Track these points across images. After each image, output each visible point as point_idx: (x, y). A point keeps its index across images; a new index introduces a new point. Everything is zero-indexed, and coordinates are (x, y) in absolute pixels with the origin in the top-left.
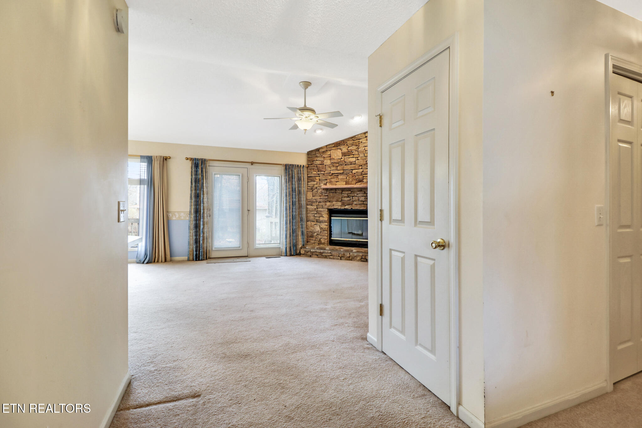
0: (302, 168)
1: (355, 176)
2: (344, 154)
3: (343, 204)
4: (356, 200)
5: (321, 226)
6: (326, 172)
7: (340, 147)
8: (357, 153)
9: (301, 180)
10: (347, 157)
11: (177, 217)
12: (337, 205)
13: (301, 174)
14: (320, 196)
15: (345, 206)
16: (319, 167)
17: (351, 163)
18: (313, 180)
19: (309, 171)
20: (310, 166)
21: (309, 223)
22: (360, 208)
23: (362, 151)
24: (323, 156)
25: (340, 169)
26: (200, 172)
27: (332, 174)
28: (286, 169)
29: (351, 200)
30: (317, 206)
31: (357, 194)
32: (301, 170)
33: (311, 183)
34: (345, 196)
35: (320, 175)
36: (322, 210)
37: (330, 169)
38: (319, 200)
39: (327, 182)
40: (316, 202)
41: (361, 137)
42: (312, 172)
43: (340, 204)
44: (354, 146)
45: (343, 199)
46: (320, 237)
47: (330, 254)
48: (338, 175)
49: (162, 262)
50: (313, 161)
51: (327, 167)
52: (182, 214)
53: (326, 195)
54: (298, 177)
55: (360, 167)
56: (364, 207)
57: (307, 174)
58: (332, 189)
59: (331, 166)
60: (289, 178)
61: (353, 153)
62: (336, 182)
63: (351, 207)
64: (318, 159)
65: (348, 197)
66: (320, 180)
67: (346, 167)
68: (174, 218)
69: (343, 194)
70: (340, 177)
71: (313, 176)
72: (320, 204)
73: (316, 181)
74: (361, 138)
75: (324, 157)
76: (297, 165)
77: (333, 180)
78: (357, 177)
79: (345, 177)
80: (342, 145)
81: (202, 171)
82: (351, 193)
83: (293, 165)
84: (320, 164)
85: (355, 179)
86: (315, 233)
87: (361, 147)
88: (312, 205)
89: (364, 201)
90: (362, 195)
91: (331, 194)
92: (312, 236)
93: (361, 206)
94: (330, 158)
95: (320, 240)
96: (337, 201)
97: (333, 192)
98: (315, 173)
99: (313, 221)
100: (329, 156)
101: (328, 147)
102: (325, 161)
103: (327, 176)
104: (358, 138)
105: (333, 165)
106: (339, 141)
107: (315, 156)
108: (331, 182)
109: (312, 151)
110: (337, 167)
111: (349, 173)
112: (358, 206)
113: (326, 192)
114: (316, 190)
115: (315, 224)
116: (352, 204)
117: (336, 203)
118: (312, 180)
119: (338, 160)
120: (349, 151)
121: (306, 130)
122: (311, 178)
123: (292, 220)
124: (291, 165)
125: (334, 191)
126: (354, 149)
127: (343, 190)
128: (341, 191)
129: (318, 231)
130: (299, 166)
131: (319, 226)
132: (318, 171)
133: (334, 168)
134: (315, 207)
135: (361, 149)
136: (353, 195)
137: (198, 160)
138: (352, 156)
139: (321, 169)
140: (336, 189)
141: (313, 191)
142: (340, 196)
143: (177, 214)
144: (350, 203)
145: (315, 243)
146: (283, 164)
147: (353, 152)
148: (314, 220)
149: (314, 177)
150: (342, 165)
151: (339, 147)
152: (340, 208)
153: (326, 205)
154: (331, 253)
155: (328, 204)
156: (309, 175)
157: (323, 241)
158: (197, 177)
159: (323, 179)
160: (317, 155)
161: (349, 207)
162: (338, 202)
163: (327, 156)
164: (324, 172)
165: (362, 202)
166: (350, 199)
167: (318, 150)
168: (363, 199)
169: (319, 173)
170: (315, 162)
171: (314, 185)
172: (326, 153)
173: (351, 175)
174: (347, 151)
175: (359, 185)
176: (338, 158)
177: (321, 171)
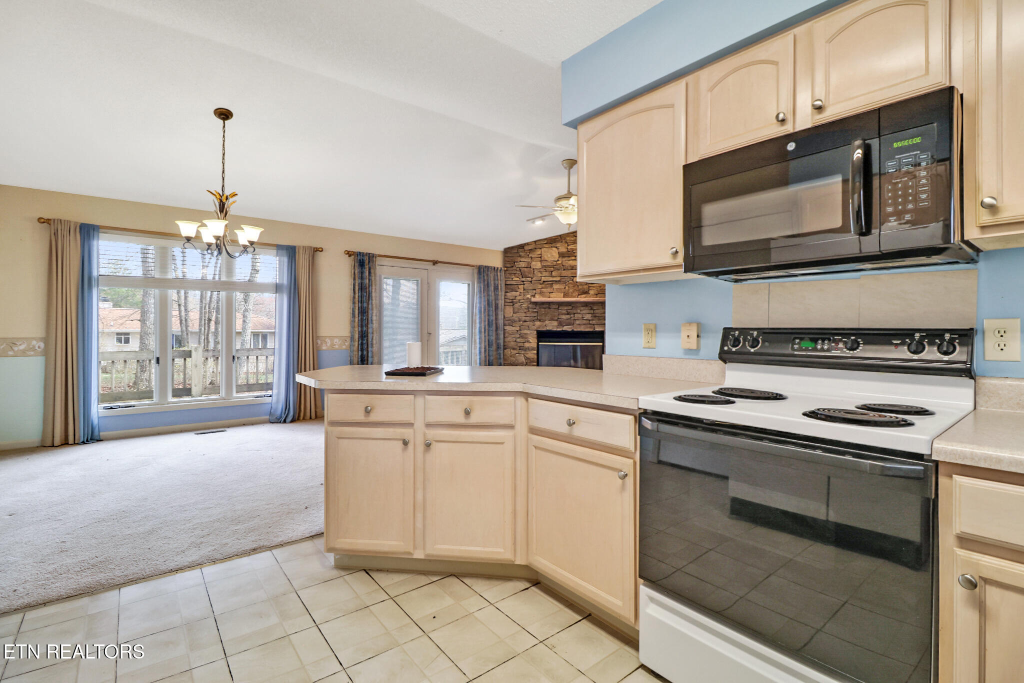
0: (499, 271)
1: (578, 286)
2: (562, 255)
3: (561, 324)
4: (579, 318)
5: (527, 356)
6: (534, 279)
7: (556, 244)
9: (498, 289)
10: (566, 258)
11: (329, 345)
12: (552, 326)
13: (498, 280)
14: (525, 313)
15: (563, 326)
16: (525, 272)
18: (515, 290)
19: (508, 276)
20: (509, 269)
21: (508, 352)
22: (585, 329)
24: (530, 255)
25: (556, 276)
26: (367, 273)
27: (544, 281)
28: (479, 273)
29: (572, 319)
30: (520, 326)
31: (581, 310)
32: (497, 275)
33: (511, 295)
34: (563, 313)
35: (525, 283)
36: (528, 332)
37: (541, 275)
38: (524, 318)
39: (535, 293)
40: (519, 321)
42: (512, 278)
43: (555, 323)
45: (560, 317)
48: (552, 284)
49: (311, 418)
50: (514, 262)
51: (536, 271)
52: (336, 340)
53: (535, 310)
54: (495, 284)
56: (590, 328)
57: (506, 281)
58: (543, 303)
59: (541, 270)
60: (484, 285)
62: (550, 293)
63: (572, 327)
64: (522, 259)
65: (568, 314)
66: (524, 290)
67: (565, 273)
68: (324, 348)
69: (560, 311)
70: (556, 286)
71: (515, 283)
72: (525, 324)
73: (519, 290)
75: (531, 258)
76: (493, 268)
77: (544, 290)
78: (580, 287)
79: (563, 287)
80: (558, 242)
81: (370, 273)
82: (571, 309)
83: (488, 267)
84: (526, 266)
85: (577, 289)
88: (512, 326)
89: (590, 320)
90: (588, 311)
91: (543, 310)
93: (586, 326)
94: (540, 259)
96: (552, 319)
97: (545, 306)
98: (518, 279)
99: (514, 349)
100: (540, 256)
101: (537, 243)
102: (533, 263)
103: (536, 285)
105: (545, 269)
106: (554, 237)
107: (517, 255)
108: (541, 293)
109: (513, 248)
110: (552, 272)
111: (568, 281)
112: (582, 327)
113: (535, 307)
114: (519, 304)
115: (517, 352)
116: (574, 324)
117: (550, 323)
118: (512, 290)
119: (552, 263)
120: (569, 250)
121: (569, 224)
122: (512, 287)
123: (489, 347)
124: (486, 266)
125: (547, 306)
127: (560, 304)
128: (557, 306)
129: (522, 363)
130: (496, 268)
131: (524, 355)
132: (522, 277)
133: (547, 274)
134: (518, 328)
136: (575, 311)
137: (363, 255)
138: (573, 258)
139: (527, 274)
140: (549, 303)
141: (513, 305)
142: (556, 314)
143: (329, 341)
144: (571, 323)
146: (476, 266)
147: (574, 253)
148: (516, 347)
149: (516, 286)
150: (559, 270)
151: (554, 245)
152: (555, 330)
153: (534, 325)
155: (538, 323)
156: (508, 283)
158: (363, 281)
159: (530, 288)
160: (521, 254)
161: (570, 328)
162: (553, 322)
163: (536, 256)
164: (532, 278)
166: (571, 317)
167: (522, 246)
168: (589, 317)
169: (524, 279)
170: (518, 265)
171: (516, 296)
172: (534, 251)
173: (572, 284)
174: (567, 250)
175: (583, 299)
176: (552, 260)
177: (527, 276)
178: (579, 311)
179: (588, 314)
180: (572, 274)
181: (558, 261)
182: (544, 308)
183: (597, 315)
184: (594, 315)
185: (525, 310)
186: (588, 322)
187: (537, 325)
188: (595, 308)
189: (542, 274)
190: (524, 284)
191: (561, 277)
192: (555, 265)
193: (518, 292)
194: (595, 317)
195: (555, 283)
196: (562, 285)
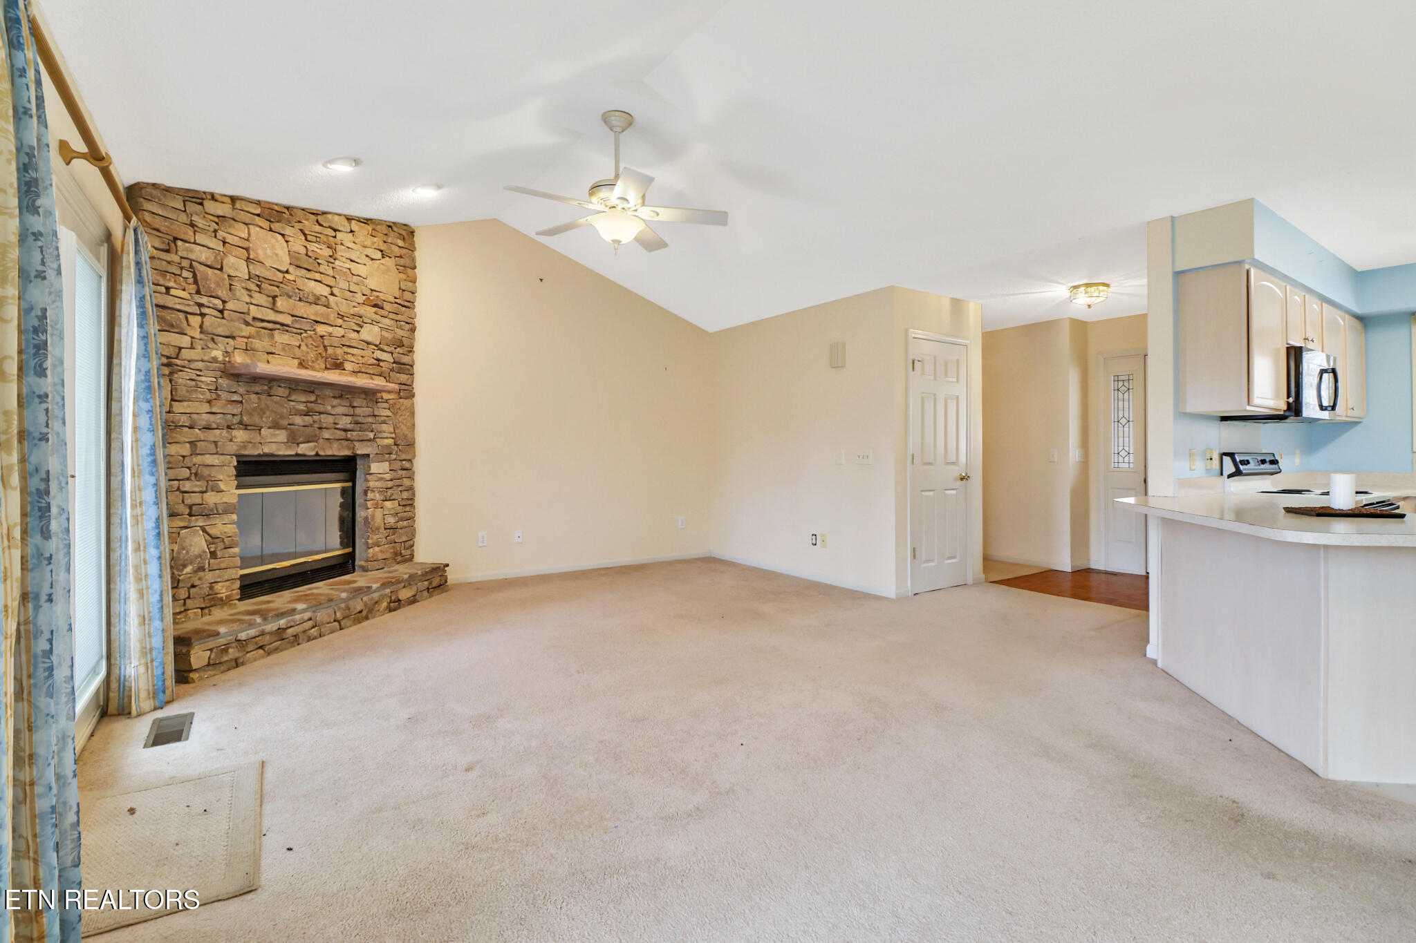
1: (325, 347)
2: (296, 261)
3: (293, 440)
4: (330, 426)
5: (213, 531)
6: (229, 306)
7: (281, 227)
8: (330, 272)
10: (304, 272)
12: (275, 444)
14: (209, 402)
15: (298, 444)
16: (206, 278)
17: (317, 301)
18: (178, 326)
19: (156, 276)
22: (339, 450)
23: (345, 270)
24: (221, 234)
25: (286, 311)
27: (254, 318)
29: (316, 425)
31: (333, 407)
34: (297, 410)
35: (205, 311)
36: (213, 460)
37: (248, 300)
38: (205, 417)
39: (234, 347)
40: (191, 427)
41: (342, 225)
42: (168, 289)
43: (282, 436)
44: (324, 247)
45: (292, 419)
46: (209, 576)
47: (310, 623)
48: (274, 330)
50: (175, 239)
51: (237, 286)
53: (236, 397)
55: (340, 322)
58: (255, 379)
59: (249, 286)
61: (322, 269)
62: (267, 352)
63: (315, 447)
64: (200, 238)
65: (307, 414)
66: (203, 331)
67: (301, 309)
69: (292, 403)
70: (281, 338)
71: (178, 307)
73: (191, 331)
74: (340, 229)
75: (224, 243)
77: (256, 343)
78: (329, 351)
79: (297, 343)
82: (314, 401)
84: (209, 263)
85: (324, 354)
86: (185, 566)
87: (341, 258)
89: (347, 431)
90: (344, 409)
91: (253, 396)
93: (340, 444)
94: (246, 253)
95: (211, 588)
96: (276, 426)
97: (258, 388)
98: (188, 295)
100: (245, 244)
101: (237, 205)
102: (230, 259)
103: (237, 324)
104: (334, 226)
105: (259, 286)
106: (278, 205)
107: (183, 218)
108: (248, 349)
109: (168, 190)
110: (274, 297)
111: (306, 331)
112: (335, 445)
113: (234, 387)
114: (190, 372)
115: (182, 524)
116: (318, 439)
117: (271, 435)
118: (172, 326)
119: (275, 275)
120: (310, 254)
125: (266, 388)
126: (326, 257)
127: (294, 385)
128: (286, 390)
129: (200, 556)
131: (204, 531)
132: (198, 292)
133: (262, 300)
135: (342, 264)
136: (321, 408)
138: (318, 276)
139: (213, 286)
140: (269, 380)
141: (171, 373)
142: (285, 410)
144: (316, 436)
145: (186, 610)
147: (319, 264)
148: (180, 508)
149: (182, 316)
150: (290, 297)
151: (275, 226)
152: (281, 453)
153: (231, 440)
154: (310, 619)
155: (240, 435)
157: (222, 590)
159: (220, 331)
161: (311, 449)
162: (277, 432)
163: (235, 241)
164: (224, 302)
165: (341, 434)
166: (314, 422)
167: (196, 198)
168: (345, 422)
169: (204, 300)
170: (187, 250)
171: (180, 348)
172: (231, 226)
173: (314, 340)
174: (305, 252)
175: (333, 376)
176: (275, 267)
177: (213, 294)
178: (329, 408)
179: (346, 415)
180: (316, 314)
181: (287, 272)
182: (257, 393)
183: (360, 419)
185: (208, 396)
186: (343, 433)
187: (239, 440)
188: (355, 404)
189: (251, 296)
190: (203, 315)
191: (293, 316)
192: (281, 283)
193: (186, 334)
194: (357, 423)
195: (279, 329)
196: (293, 336)
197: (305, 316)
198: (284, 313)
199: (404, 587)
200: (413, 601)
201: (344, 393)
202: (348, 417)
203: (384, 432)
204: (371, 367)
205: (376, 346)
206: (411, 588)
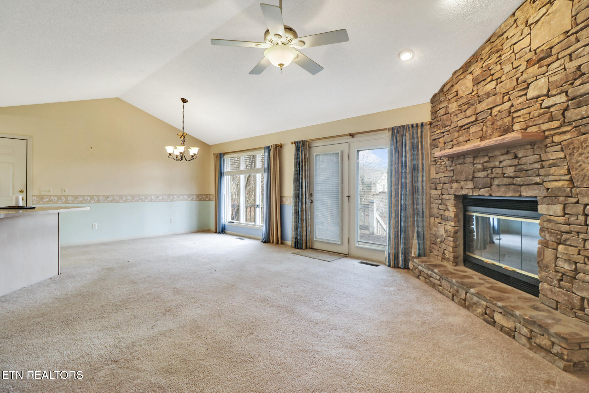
0: (419, 127)
1: (497, 122)
2: (477, 81)
3: (476, 186)
4: (498, 176)
7: (471, 68)
8: (499, 68)
10: (482, 84)
12: (468, 189)
13: (418, 138)
14: (445, 172)
15: (480, 189)
16: (444, 120)
17: (489, 95)
18: (437, 145)
19: (433, 130)
20: (433, 121)
21: (432, 220)
22: (506, 193)
24: (448, 97)
25: (470, 115)
27: (461, 127)
28: (393, 134)
29: (489, 176)
31: (501, 161)
32: (417, 133)
33: (435, 152)
34: (478, 169)
35: (444, 134)
36: (448, 197)
37: (457, 119)
38: (443, 179)
39: (453, 144)
40: (440, 183)
42: (436, 132)
43: (470, 185)
44: (493, 56)
45: (476, 175)
46: (444, 246)
47: (439, 283)
48: (469, 128)
50: (437, 112)
51: (452, 116)
53: (452, 167)
54: (413, 143)
55: (506, 98)
56: (515, 191)
57: (431, 136)
59: (458, 113)
61: (492, 72)
62: (467, 140)
63: (489, 191)
64: (442, 105)
65: (484, 170)
66: (445, 143)
67: (480, 107)
69: (475, 164)
70: (472, 130)
71: (437, 138)
72: (445, 186)
73: (440, 145)
74: (506, 30)
75: (449, 100)
76: (410, 126)
78: (499, 123)
79: (480, 129)
80: (473, 64)
84: (445, 113)
85: (496, 127)
86: (438, 238)
87: (506, 51)
88: (436, 189)
89: (513, 178)
91: (458, 166)
92: (435, 244)
93: (507, 188)
94: (456, 97)
95: (444, 252)
96: (467, 179)
97: (460, 161)
98: (439, 131)
99: (437, 217)
100: (456, 93)
101: (454, 78)
102: (450, 106)
103: (453, 134)
104: (501, 34)
105: (460, 110)
107: (439, 101)
108: (458, 142)
109: (436, 94)
110: (467, 111)
111: (486, 118)
112: (503, 189)
113: (451, 164)
114: (439, 162)
116: (491, 185)
117: (466, 185)
118: (435, 146)
119: (467, 98)
120: (485, 70)
121: (281, 65)
122: (435, 142)
124: (400, 127)
125: (462, 160)
126: (494, 62)
128: (473, 158)
129: (442, 236)
130: (414, 125)
131: (444, 227)
132: (443, 128)
133: (462, 115)
134: (440, 192)
135: (507, 54)
136: (492, 165)
137: (299, 142)
138: (490, 79)
140: (465, 154)
142: (471, 170)
144: (488, 183)
146: (389, 129)
147: (491, 70)
148: (438, 215)
149: (437, 140)
150: (474, 105)
151: (469, 71)
152: (471, 194)
153: (451, 188)
155: (455, 186)
156: (432, 138)
157: (447, 254)
160: (441, 99)
162: (469, 183)
163: (453, 95)
164: (450, 126)
166: (488, 175)
167: (442, 90)
168: (511, 171)
170: (439, 114)
172: (451, 90)
173: (490, 121)
176: (467, 94)
177: (446, 125)
178: (498, 162)
179: (510, 166)
180: (487, 105)
181: (473, 91)
182: (460, 164)
183: (525, 167)
184: (519, 167)
185: (444, 169)
186: (511, 180)
187: (454, 188)
188: (520, 156)
189: (457, 117)
190: (444, 136)
191: (476, 114)
192: (470, 100)
193: (439, 147)
194: (521, 170)
195: (472, 125)
196: (478, 126)
197: (482, 110)
198: (472, 115)
199: (501, 313)
200: (511, 333)
201: (509, 150)
202: (512, 167)
203: (552, 175)
204: (538, 118)
205: (545, 95)
206: (507, 320)
